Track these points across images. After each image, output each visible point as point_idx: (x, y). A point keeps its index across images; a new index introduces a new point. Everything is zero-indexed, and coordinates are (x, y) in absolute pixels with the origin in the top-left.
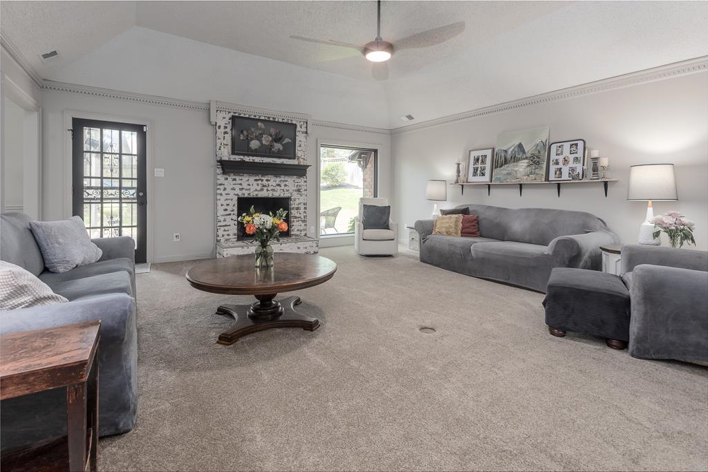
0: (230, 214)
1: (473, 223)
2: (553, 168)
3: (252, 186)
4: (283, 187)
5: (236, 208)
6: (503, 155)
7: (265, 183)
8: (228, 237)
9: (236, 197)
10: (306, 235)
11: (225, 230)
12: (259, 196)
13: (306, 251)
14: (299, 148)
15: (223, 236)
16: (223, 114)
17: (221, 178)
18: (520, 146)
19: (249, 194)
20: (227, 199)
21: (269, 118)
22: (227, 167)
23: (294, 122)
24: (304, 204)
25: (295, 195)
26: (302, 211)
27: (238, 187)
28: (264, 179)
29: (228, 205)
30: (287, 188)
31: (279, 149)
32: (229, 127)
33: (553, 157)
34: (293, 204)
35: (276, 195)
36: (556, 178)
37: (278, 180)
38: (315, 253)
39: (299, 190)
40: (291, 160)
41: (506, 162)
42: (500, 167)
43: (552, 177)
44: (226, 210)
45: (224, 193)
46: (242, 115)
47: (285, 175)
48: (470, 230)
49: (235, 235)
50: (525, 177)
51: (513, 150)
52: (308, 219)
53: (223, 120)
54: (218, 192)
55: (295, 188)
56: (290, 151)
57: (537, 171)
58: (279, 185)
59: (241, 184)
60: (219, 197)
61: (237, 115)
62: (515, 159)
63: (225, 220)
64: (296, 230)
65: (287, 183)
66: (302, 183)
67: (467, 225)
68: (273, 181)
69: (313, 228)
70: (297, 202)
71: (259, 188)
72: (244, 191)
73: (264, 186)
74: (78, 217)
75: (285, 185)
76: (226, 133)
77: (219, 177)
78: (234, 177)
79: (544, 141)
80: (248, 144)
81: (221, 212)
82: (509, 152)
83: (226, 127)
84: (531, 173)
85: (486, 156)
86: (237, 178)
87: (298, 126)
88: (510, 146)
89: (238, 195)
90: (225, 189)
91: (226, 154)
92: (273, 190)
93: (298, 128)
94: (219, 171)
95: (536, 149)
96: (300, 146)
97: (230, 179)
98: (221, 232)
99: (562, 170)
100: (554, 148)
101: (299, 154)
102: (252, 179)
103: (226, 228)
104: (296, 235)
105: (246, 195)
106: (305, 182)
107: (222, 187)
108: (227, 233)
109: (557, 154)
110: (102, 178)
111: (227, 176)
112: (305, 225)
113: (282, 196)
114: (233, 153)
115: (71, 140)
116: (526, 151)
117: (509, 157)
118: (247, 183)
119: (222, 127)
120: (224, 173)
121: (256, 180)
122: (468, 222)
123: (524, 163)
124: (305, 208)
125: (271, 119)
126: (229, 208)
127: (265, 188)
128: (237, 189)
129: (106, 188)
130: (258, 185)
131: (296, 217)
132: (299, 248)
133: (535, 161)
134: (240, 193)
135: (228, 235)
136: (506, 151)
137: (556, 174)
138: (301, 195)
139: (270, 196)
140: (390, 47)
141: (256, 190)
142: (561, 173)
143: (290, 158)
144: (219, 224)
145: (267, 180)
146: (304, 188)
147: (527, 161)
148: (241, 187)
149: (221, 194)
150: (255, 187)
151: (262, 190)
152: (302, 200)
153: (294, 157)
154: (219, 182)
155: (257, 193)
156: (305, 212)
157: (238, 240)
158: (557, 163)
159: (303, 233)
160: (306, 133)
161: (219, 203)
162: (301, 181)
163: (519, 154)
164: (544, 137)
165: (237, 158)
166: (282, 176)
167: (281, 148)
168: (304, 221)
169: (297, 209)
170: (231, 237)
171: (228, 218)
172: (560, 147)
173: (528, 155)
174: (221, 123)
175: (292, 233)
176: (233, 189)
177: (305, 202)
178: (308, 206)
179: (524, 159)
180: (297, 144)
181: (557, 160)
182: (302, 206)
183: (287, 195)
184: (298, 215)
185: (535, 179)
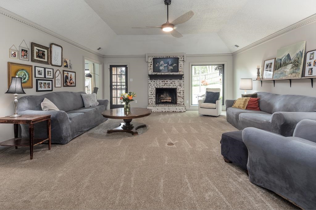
0: (153, 94)
1: (255, 103)
2: (307, 68)
3: (161, 84)
4: (173, 84)
5: (155, 92)
6: (279, 62)
7: (166, 82)
8: (152, 103)
9: (155, 88)
10: (184, 104)
11: (151, 100)
12: (164, 88)
13: (180, 110)
14: (181, 68)
15: (150, 102)
16: (150, 58)
17: (150, 81)
18: (288, 55)
19: (160, 87)
20: (152, 89)
21: (167, 57)
22: (152, 77)
23: (178, 57)
24: (183, 91)
25: (179, 87)
26: (182, 94)
27: (155, 84)
28: (166, 81)
29: (152, 91)
30: (175, 84)
31: (171, 69)
32: (152, 62)
33: (308, 61)
34: (178, 91)
35: (171, 87)
36: (309, 75)
37: (171, 81)
38: (184, 112)
39: (180, 85)
40: (177, 73)
41: (281, 66)
42: (278, 69)
43: (307, 74)
44: (151, 93)
45: (151, 86)
46: (157, 57)
47: (174, 79)
48: (252, 106)
49: (155, 102)
50: (290, 75)
51: (285, 58)
52: (185, 97)
53: (150, 60)
54: (149, 86)
55: (179, 84)
56: (176, 69)
57: (297, 71)
58: (171, 83)
59: (157, 83)
60: (149, 88)
61: (155, 57)
62: (285, 64)
63: (151, 97)
64: (179, 102)
65: (175, 82)
66: (182, 82)
67: (251, 103)
68: (169, 82)
69: (188, 102)
70: (180, 90)
71: (163, 84)
72: (158, 86)
73: (165, 84)
74: (95, 94)
75: (174, 83)
76: (151, 64)
77: (149, 81)
78: (154, 81)
79: (301, 51)
80: (159, 67)
81: (150, 93)
82: (283, 60)
83: (151, 63)
84: (293, 72)
85: (272, 63)
86: (155, 81)
87: (180, 58)
88: (282, 56)
89: (155, 87)
90: (151, 85)
91: (151, 72)
92: (169, 85)
93: (180, 59)
94: (149, 79)
95: (297, 57)
96: (181, 66)
97: (152, 81)
98: (150, 101)
99: (313, 70)
100: (308, 55)
101: (180, 70)
102: (161, 81)
103: (152, 99)
104: (179, 104)
105: (159, 87)
106: (183, 81)
107: (150, 84)
108: (152, 101)
109: (311, 59)
110: (117, 82)
111: (152, 80)
112: (183, 100)
113: (173, 87)
114: (154, 72)
115: (109, 72)
116: (291, 58)
117: (282, 63)
118: (159, 83)
119: (150, 63)
120: (151, 79)
121: (162, 81)
122: (252, 102)
123: (290, 66)
124: (183, 93)
125: (168, 57)
126: (153, 92)
127: (166, 85)
128: (155, 85)
129: (118, 85)
130: (163, 83)
131: (179, 96)
132: (177, 109)
133: (296, 65)
134: (156, 86)
135: (152, 102)
136: (281, 60)
137: (309, 72)
138: (181, 87)
139: (168, 87)
140: (172, 25)
141: (162, 85)
142: (312, 72)
143: (176, 72)
144: (149, 98)
145: (167, 81)
146: (182, 84)
147: (291, 65)
148: (157, 84)
149: (150, 87)
150: (162, 84)
151: (165, 85)
152: (182, 89)
153: (178, 71)
154: (149, 83)
155: (163, 86)
156: (183, 94)
157: (156, 104)
158: (310, 65)
159: (182, 103)
160: (184, 61)
161: (149, 90)
162: (181, 81)
163: (287, 61)
164: (302, 48)
165: (155, 73)
166: (173, 80)
167: (172, 68)
168: (182, 98)
169: (180, 93)
170: (153, 103)
171: (152, 96)
172: (312, 54)
173: (292, 61)
174: (150, 61)
175: (177, 103)
176: (154, 85)
177: (183, 90)
178: (184, 92)
179: (290, 64)
180: (179, 66)
181: (310, 63)
182: (182, 92)
183: (175, 87)
184: (180, 95)
185: (295, 76)
